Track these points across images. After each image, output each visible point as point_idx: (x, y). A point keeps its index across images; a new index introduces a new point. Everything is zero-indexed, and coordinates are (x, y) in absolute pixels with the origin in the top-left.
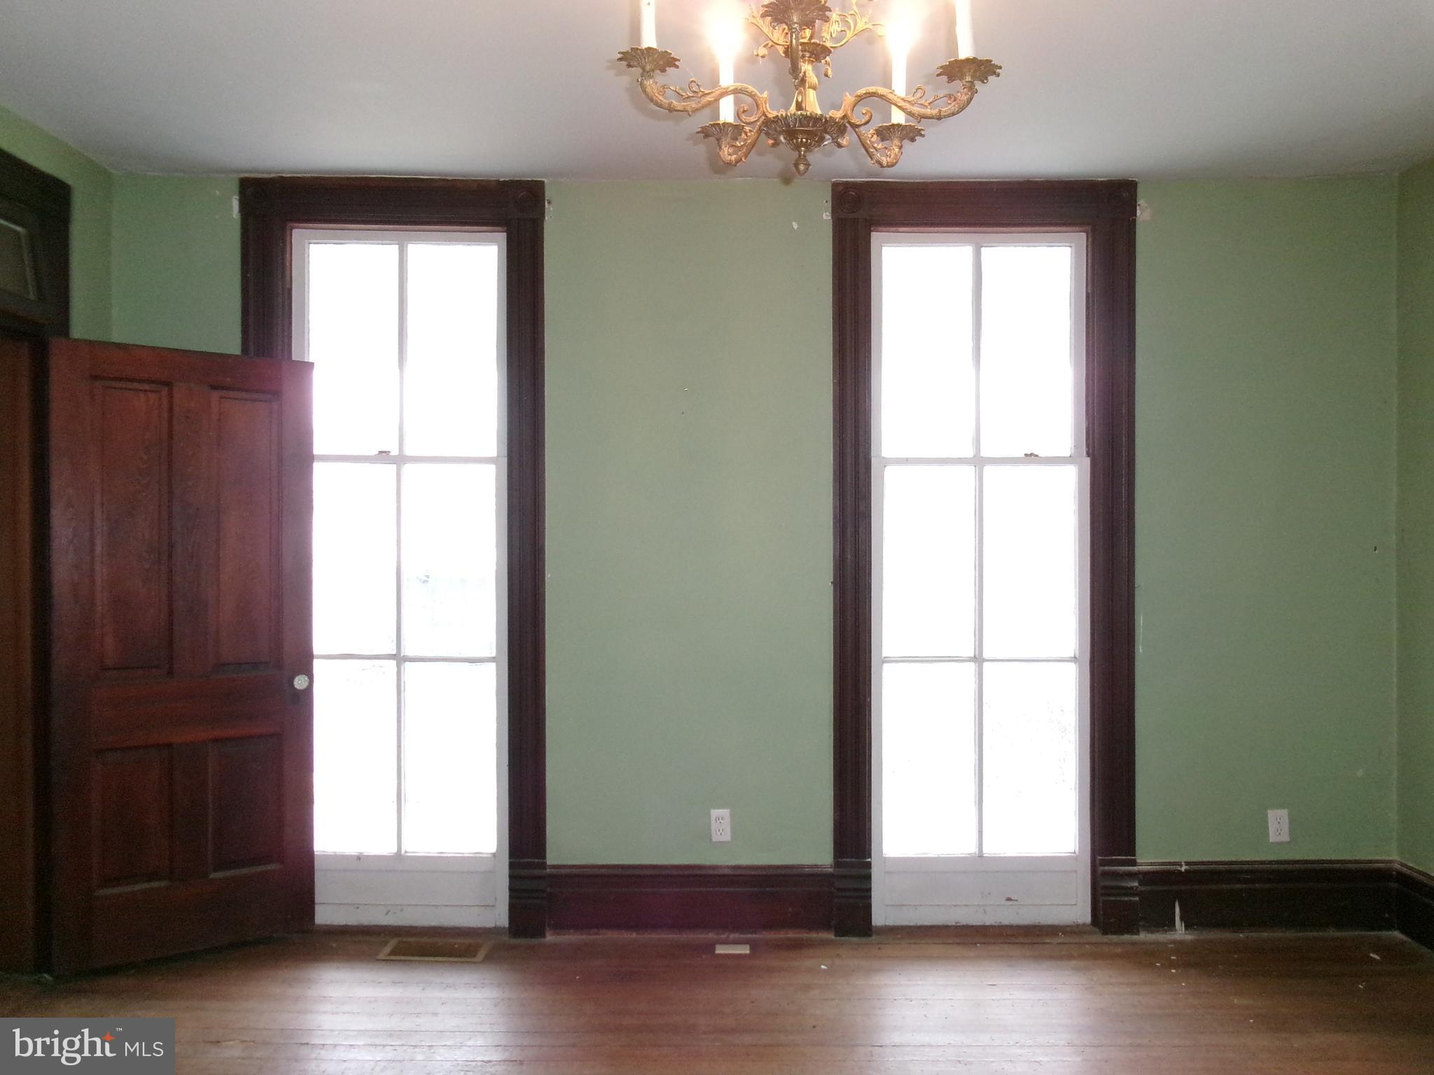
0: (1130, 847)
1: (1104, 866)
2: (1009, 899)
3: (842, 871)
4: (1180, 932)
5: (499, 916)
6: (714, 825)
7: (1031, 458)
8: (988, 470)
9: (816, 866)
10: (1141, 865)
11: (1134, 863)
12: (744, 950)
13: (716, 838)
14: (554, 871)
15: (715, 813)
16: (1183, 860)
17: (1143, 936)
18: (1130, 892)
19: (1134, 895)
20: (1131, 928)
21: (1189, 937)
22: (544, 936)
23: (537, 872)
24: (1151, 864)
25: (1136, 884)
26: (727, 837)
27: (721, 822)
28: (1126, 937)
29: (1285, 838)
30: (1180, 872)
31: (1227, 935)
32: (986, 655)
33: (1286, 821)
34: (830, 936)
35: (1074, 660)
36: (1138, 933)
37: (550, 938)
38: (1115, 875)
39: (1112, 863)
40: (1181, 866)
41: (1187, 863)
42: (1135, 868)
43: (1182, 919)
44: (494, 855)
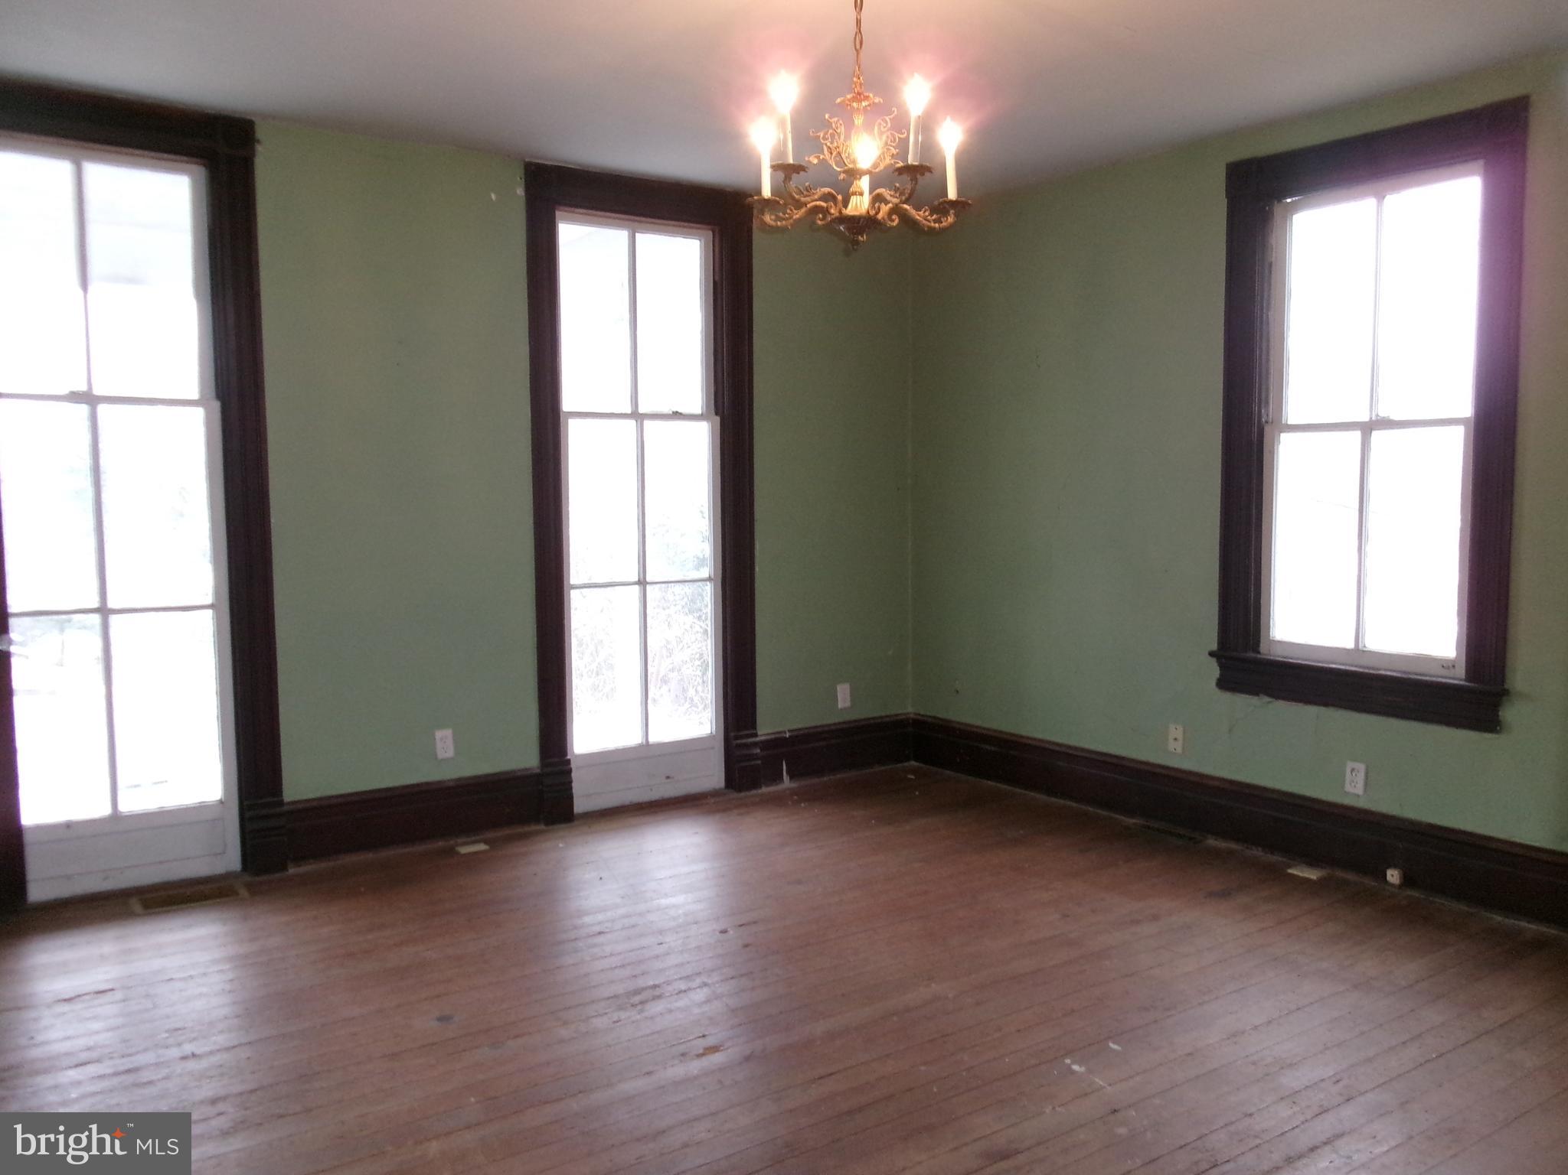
0: (752, 723)
1: (737, 739)
2: (668, 777)
3: (549, 770)
4: (787, 783)
5: (231, 860)
6: (439, 745)
7: (677, 415)
8: (648, 424)
9: (526, 769)
10: (761, 735)
11: (756, 735)
12: (482, 847)
13: (441, 755)
14: (292, 807)
15: (439, 734)
16: (786, 728)
17: (764, 790)
18: (754, 757)
19: (757, 759)
20: (755, 785)
21: (794, 785)
22: (287, 871)
23: (278, 810)
24: (768, 734)
25: (758, 751)
26: (450, 753)
27: (444, 743)
28: (754, 792)
29: (848, 704)
30: (785, 738)
31: (815, 780)
32: (648, 579)
33: (848, 691)
34: (542, 827)
35: (709, 579)
36: (761, 787)
37: (292, 871)
38: (746, 746)
39: (741, 737)
40: (785, 733)
41: (789, 731)
42: (758, 739)
43: (788, 773)
44: (221, 802)
